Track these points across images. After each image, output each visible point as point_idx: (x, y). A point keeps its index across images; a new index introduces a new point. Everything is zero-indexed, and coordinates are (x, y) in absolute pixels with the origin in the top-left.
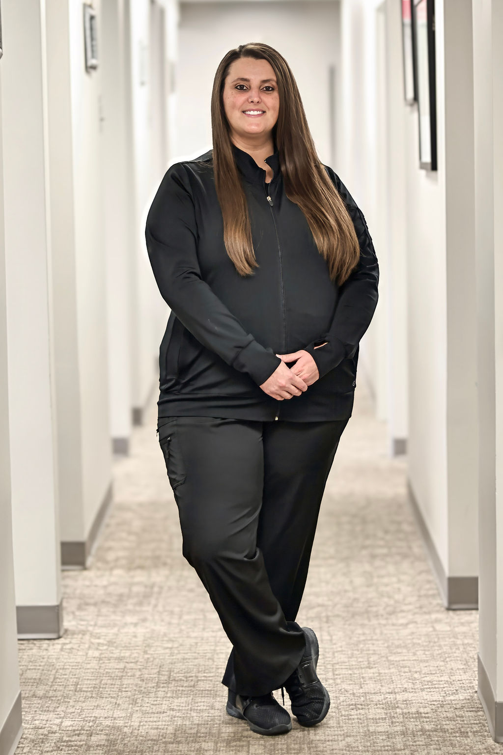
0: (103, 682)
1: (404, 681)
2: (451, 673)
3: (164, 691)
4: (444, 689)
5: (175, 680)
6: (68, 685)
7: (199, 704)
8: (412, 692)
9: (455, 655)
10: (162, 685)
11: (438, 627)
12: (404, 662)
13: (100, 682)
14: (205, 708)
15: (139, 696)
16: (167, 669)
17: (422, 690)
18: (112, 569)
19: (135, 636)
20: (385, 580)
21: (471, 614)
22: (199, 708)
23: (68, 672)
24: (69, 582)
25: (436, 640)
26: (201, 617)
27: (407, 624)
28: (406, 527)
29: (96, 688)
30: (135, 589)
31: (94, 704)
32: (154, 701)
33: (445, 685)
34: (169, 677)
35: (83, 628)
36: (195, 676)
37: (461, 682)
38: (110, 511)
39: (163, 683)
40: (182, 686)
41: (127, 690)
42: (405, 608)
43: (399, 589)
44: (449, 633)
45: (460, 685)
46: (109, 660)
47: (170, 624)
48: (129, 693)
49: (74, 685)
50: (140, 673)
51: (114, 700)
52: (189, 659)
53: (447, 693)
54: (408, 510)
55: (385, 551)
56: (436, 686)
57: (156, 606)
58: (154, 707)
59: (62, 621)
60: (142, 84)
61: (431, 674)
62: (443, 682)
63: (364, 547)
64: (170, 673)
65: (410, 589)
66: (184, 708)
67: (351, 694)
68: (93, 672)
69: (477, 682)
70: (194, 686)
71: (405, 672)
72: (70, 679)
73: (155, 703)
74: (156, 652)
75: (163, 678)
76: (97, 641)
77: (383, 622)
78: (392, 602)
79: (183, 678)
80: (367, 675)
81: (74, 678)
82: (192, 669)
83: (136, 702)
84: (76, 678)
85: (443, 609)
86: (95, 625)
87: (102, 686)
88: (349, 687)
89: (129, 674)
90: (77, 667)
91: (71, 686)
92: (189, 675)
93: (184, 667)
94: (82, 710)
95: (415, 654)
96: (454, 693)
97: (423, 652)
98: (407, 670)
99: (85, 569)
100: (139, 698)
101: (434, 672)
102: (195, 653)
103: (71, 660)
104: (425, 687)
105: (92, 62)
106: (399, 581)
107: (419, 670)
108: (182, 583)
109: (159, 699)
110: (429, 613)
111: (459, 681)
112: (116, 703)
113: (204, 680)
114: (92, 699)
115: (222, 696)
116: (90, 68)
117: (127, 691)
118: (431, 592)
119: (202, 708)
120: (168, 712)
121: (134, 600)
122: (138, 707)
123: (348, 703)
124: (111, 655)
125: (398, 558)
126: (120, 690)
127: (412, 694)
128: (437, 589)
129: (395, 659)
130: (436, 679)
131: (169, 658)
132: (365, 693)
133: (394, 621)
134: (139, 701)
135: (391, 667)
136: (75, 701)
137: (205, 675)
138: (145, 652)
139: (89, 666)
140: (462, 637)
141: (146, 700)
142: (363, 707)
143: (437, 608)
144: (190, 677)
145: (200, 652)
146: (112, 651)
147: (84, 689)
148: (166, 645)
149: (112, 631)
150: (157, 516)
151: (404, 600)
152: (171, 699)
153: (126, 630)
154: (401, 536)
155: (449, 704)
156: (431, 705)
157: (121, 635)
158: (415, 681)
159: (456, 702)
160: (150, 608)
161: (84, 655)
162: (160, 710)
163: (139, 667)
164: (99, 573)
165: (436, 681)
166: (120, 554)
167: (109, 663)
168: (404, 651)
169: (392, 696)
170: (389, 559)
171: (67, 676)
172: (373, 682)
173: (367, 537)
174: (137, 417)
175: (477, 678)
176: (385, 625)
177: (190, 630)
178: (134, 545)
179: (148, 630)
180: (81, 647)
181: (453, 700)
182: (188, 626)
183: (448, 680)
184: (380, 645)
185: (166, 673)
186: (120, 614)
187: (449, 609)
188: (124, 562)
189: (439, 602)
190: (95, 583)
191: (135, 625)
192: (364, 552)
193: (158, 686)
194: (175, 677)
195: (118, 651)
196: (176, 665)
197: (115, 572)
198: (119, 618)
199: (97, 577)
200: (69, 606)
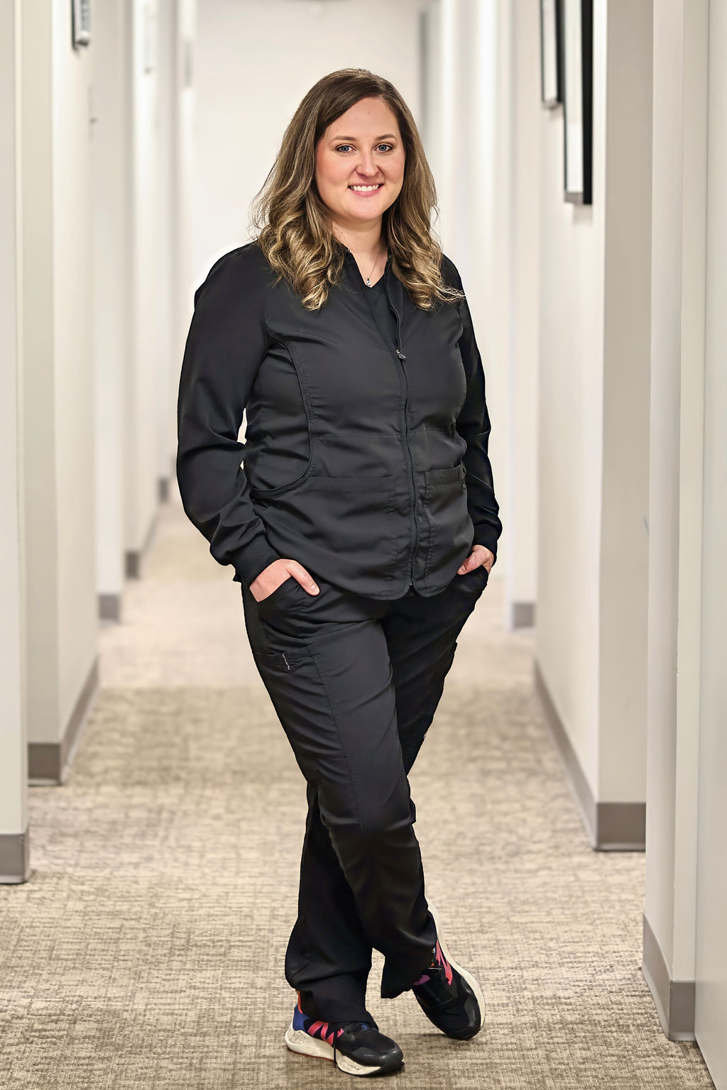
0: (90, 947)
1: (534, 952)
2: (602, 941)
3: (181, 961)
4: (593, 964)
5: (196, 946)
6: (39, 951)
7: (234, 980)
8: (546, 967)
9: (608, 916)
10: (177, 953)
11: (583, 875)
12: (533, 925)
13: (87, 947)
14: (242, 986)
15: (144, 968)
16: (184, 930)
17: (561, 965)
18: (98, 785)
19: (136, 882)
20: (504, 807)
21: (630, 857)
22: (233, 986)
23: (38, 931)
24: (36, 802)
25: (580, 894)
26: (233, 855)
27: (537, 871)
28: (533, 732)
29: (81, 955)
30: (134, 814)
31: (77, 978)
32: (167, 975)
33: (594, 959)
34: (188, 942)
35: (59, 869)
36: (227, 940)
37: (618, 954)
38: (94, 702)
39: (179, 950)
40: (208, 955)
41: (126, 958)
42: (534, 847)
43: (525, 820)
44: (599, 884)
45: (617, 959)
46: (99, 915)
47: (186, 864)
48: (129, 963)
49: (48, 950)
50: (144, 935)
51: (107, 973)
52: (217, 915)
53: (598, 969)
54: (535, 707)
55: (502, 765)
56: (582, 959)
57: (165, 838)
58: (167, 984)
59: (28, 859)
61: (574, 942)
62: (591, 954)
63: (472, 760)
64: (190, 936)
65: (540, 820)
66: (210, 986)
68: (75, 933)
69: (641, 955)
70: (225, 955)
71: (535, 939)
72: (41, 942)
73: (168, 977)
74: (168, 905)
75: (178, 942)
76: (80, 888)
77: (503, 867)
78: (514, 839)
79: (208, 943)
80: (479, 942)
81: (48, 940)
82: (221, 931)
83: (140, 975)
84: (51, 940)
85: (589, 850)
86: (77, 865)
87: (89, 953)
89: (128, 936)
90: (50, 925)
91: (43, 952)
92: (216, 938)
93: (210, 927)
94: (61, 986)
95: (549, 914)
96: (608, 970)
97: (561, 910)
98: (537, 935)
99: (60, 784)
100: (145, 970)
101: (578, 940)
102: (225, 907)
103: (42, 915)
104: (565, 960)
106: (524, 809)
107: (556, 936)
108: (203, 807)
109: (174, 972)
110: (569, 855)
111: (614, 952)
112: (110, 977)
113: (239, 946)
114: (74, 971)
115: (267, 970)
117: (126, 960)
118: (571, 826)
119: (237, 985)
120: (188, 990)
121: (134, 831)
122: (142, 983)
124: (101, 908)
125: (521, 776)
127: (546, 971)
128: (581, 821)
129: (520, 921)
130: (581, 949)
131: (187, 913)
132: (477, 968)
133: (518, 866)
134: (144, 974)
135: (514, 931)
136: (50, 974)
137: (241, 938)
138: (152, 905)
139: (68, 924)
140: (618, 891)
141: (155, 973)
143: (582, 848)
144: (218, 941)
145: (233, 905)
146: (102, 903)
147: (63, 957)
148: (182, 896)
149: (102, 874)
150: (165, 709)
151: (532, 836)
152: (191, 973)
153: (122, 873)
154: (526, 744)
155: (601, 986)
156: (574, 986)
157: (116, 880)
158: (551, 952)
159: (611, 983)
160: (157, 842)
161: (61, 908)
162: (175, 988)
163: (144, 926)
164: (79, 791)
165: (582, 953)
166: (111, 763)
167: (99, 919)
168: (534, 908)
169: (517, 973)
170: (508, 777)
171: (37, 938)
172: (489, 952)
173: (476, 745)
174: (132, 565)
175: (642, 949)
176: (504, 872)
177: (218, 874)
178: (131, 750)
179: (155, 874)
180: (56, 896)
181: (607, 980)
182: (214, 869)
183: (600, 951)
184: (498, 900)
185: (183, 935)
186: (112, 849)
187: (598, 850)
188: (117, 774)
189: (585, 839)
190: (74, 805)
191: (136, 865)
192: (471, 767)
193: (171, 954)
194: (196, 941)
195: (111, 903)
196: (197, 923)
197: (104, 789)
198: (112, 856)
199: (78, 796)
200: (38, 837)
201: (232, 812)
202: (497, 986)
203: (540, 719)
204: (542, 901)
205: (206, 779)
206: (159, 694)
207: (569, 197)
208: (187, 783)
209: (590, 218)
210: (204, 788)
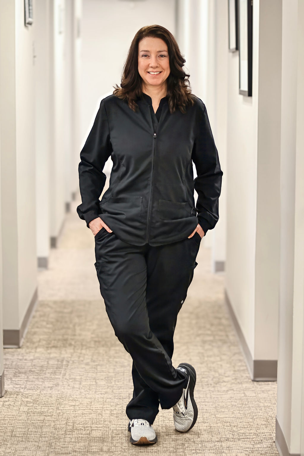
0: (29, 430)
1: (227, 433)
2: (257, 427)
3: (70, 438)
4: (253, 440)
5: (77, 429)
6: (7, 432)
7: (93, 448)
8: (232, 441)
9: (259, 414)
10: (68, 433)
11: (248, 393)
12: (226, 419)
13: (28, 430)
14: (97, 450)
15: (53, 441)
16: (72, 421)
17: (239, 439)
18: (36, 348)
19: (51, 397)
20: (212, 359)
21: (269, 384)
22: (93, 450)
23: (7, 422)
24: (9, 356)
25: (246, 403)
26: (94, 383)
27: (228, 391)
28: (224, 321)
29: (25, 434)
30: (51, 362)
31: (23, 446)
32: (63, 445)
33: (254, 437)
34: (73, 427)
35: (17, 390)
36: (90, 427)
37: (264, 434)
38: (35, 307)
39: (69, 432)
40: (82, 434)
41: (45, 436)
42: (226, 379)
43: (221, 365)
44: (255, 398)
45: (264, 437)
46: (34, 414)
47: (73, 388)
48: (47, 439)
49: (11, 432)
50: (53, 424)
51: (37, 444)
52: (86, 414)
53: (255, 442)
54: (225, 309)
55: (211, 338)
56: (248, 437)
57: (65, 374)
58: (63, 449)
59: (4, 385)
60: (60, 33)
61: (244, 428)
62: (252, 434)
63: (198, 335)
64: (74, 424)
65: (228, 365)
66: (83, 450)
67: (192, 442)
68: (23, 423)
69: (275, 435)
70: (89, 434)
71: (227, 426)
72: (8, 428)
73: (64, 446)
74: (65, 409)
75: (69, 428)
76: (27, 400)
77: (212, 389)
78: (217, 375)
79: (82, 428)
80: (202, 428)
81: (11, 427)
82: (88, 422)
83: (51, 445)
84: (12, 427)
85: (250, 380)
86: (25, 388)
87: (29, 433)
88: (191, 437)
89: (47, 425)
90: (12, 419)
91: (8, 433)
92: (86, 426)
93: (83, 420)
94: (16, 451)
95: (233, 413)
96: (260, 442)
97: (238, 411)
98: (228, 424)
99: (19, 348)
100: (53, 442)
101: (246, 427)
102: (90, 409)
103: (9, 414)
104: (241, 437)
105: (28, 20)
106: (221, 360)
107: (236, 425)
108: (81, 359)
109: (66, 443)
110: (241, 383)
111: (263, 433)
112: (38, 446)
113: (95, 430)
114: (22, 443)
115: (108, 442)
116: (27, 24)
117: (45, 437)
118: (242, 368)
119: (95, 450)
120: (72, 453)
121: (50, 371)
122: (52, 449)
123: (190, 448)
124: (35, 410)
125: (220, 343)
126: (41, 437)
127: (232, 443)
128: (246, 366)
129: (220, 417)
130: (248, 431)
131: (73, 413)
132: (202, 441)
133: (219, 389)
134: (53, 444)
135: (218, 422)
136: (11, 444)
137: (97, 426)
138: (58, 408)
139: (20, 418)
140: (263, 401)
141: (58, 444)
142: (201, 451)
143: (247, 380)
144: (87, 427)
145: (93, 409)
146: (36, 407)
147: (17, 435)
148: (71, 404)
149: (36, 393)
150: (66, 311)
151: (225, 374)
152: (74, 443)
153: (45, 392)
154: (221, 327)
155: (257, 451)
156: (245, 451)
157: (42, 395)
158: (235, 433)
159: (261, 449)
160: (61, 377)
161: (17, 410)
162: (67, 451)
163: (54, 419)
164: (28, 351)
165: (248, 433)
166: (42, 337)
167: (34, 416)
168: (226, 410)
169: (219, 444)
170: (214, 344)
171: (6, 425)
172: (207, 433)
173: (200, 328)
174: (53, 242)
175: (275, 432)
176: (213, 391)
177: (87, 392)
178: (51, 331)
179: (59, 392)
180: (16, 404)
181: (260, 448)
182: (86, 390)
183: (256, 432)
184: (211, 406)
185: (71, 424)
186: (41, 380)
187: (254, 381)
188: (44, 342)
189: (248, 375)
190: (25, 358)
191: (51, 388)
192: (198, 339)
193: (66, 434)
194: (77, 427)
195: (40, 407)
196: (78, 418)
197: (39, 350)
198: (41, 383)
199: (27, 353)
200: (9, 374)
201: (94, 361)
202: (211, 451)
203: (227, 316)
204: (230, 406)
205: (83, 345)
206: (63, 303)
207: (241, 92)
208: (75, 347)
209: (251, 102)
210: (82, 349)
